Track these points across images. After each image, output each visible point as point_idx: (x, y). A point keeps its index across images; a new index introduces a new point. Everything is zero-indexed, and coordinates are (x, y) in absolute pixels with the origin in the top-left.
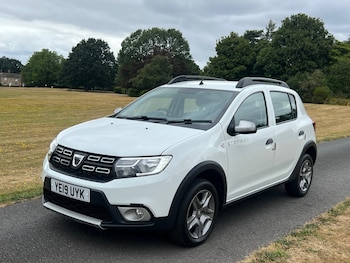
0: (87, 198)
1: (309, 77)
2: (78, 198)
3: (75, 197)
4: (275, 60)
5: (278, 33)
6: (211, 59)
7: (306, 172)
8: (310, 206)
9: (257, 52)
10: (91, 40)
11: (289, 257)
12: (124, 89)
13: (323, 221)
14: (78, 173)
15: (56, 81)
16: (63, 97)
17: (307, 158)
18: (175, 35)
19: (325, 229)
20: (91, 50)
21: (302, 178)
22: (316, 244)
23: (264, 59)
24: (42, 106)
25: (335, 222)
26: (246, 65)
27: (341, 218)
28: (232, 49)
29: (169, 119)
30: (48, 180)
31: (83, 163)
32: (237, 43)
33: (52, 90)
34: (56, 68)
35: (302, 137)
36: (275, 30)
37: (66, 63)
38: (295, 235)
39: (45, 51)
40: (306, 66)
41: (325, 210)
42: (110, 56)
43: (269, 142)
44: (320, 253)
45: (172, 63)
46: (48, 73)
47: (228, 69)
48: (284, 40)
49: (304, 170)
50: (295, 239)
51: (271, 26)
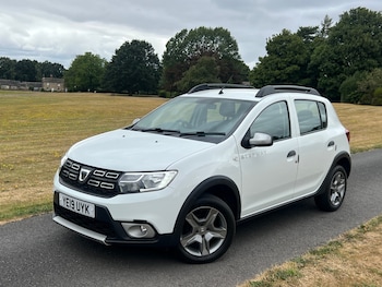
0: (91, 213)
1: (368, 77)
2: (84, 213)
3: (80, 212)
4: (331, 59)
5: (335, 29)
6: (260, 59)
7: (339, 184)
8: (340, 221)
9: (312, 50)
10: (135, 42)
11: (301, 276)
12: (169, 93)
13: (349, 238)
14: (85, 187)
15: (99, 85)
16: (106, 102)
17: (339, 170)
18: (223, 34)
19: (348, 247)
20: (134, 53)
21: (332, 192)
22: (334, 263)
23: (319, 58)
24: (83, 112)
25: (362, 239)
26: (299, 65)
27: (369, 234)
28: (283, 47)
29: (183, 131)
30: (57, 194)
31: (89, 177)
32: (289, 41)
33: (96, 95)
34: (99, 71)
35: (331, 148)
36: (332, 26)
37: (109, 66)
38: (314, 253)
39: (88, 54)
40: (365, 64)
41: (356, 225)
42: (154, 58)
43: (291, 154)
44: (336, 272)
45: (219, 64)
46: (91, 77)
47: (279, 69)
48: (341, 37)
49: (336, 182)
50: (314, 257)
51: (327, 21)
